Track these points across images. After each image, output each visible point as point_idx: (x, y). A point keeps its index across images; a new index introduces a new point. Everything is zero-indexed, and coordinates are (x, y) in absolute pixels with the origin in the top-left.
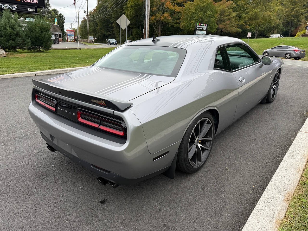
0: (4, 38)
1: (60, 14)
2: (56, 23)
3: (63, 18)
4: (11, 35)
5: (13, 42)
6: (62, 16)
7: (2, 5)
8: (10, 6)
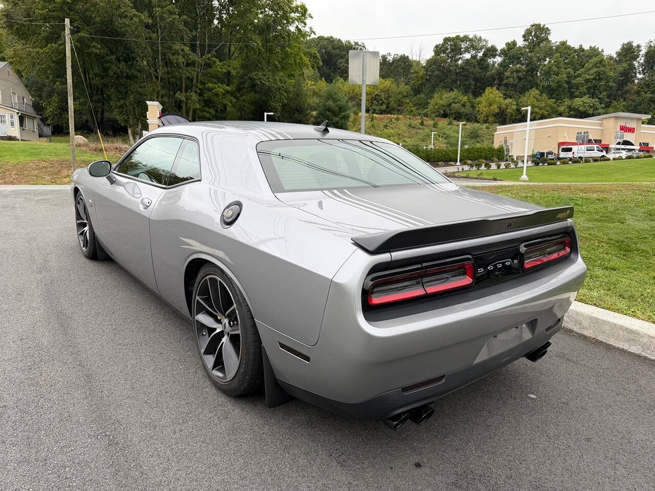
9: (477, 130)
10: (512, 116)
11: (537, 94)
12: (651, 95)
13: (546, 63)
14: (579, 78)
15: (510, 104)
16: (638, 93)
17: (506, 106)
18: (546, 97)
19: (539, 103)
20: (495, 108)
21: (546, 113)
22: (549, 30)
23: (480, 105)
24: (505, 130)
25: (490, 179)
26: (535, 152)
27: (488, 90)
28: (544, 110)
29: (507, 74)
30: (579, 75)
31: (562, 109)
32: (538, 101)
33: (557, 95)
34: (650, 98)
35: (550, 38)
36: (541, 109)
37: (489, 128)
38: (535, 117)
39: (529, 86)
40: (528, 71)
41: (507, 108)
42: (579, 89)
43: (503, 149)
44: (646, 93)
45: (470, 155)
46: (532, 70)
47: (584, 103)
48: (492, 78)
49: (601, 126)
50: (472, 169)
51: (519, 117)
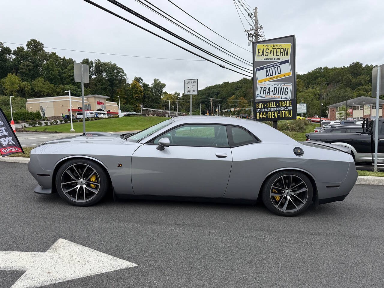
9: (8, 100)
10: (29, 92)
11: (43, 80)
12: (101, 86)
13: (45, 63)
14: (65, 74)
15: (27, 85)
16: (95, 85)
17: (24, 86)
18: (49, 83)
19: (45, 86)
20: (16, 87)
21: (50, 92)
22: (43, 45)
23: (5, 84)
24: (33, 101)
25: (52, 132)
26: (64, 115)
27: (9, 75)
28: (48, 90)
29: (21, 66)
30: (65, 73)
31: (59, 90)
32: (44, 84)
33: (55, 82)
34: (101, 87)
35: (44, 49)
36: (46, 89)
37: (15, 100)
38: (44, 94)
39: (36, 76)
40: (34, 66)
41: (25, 87)
42: (66, 80)
43: (40, 113)
44: (99, 85)
45: (19, 117)
46: (37, 66)
47: (70, 88)
48: (10, 67)
49: (88, 101)
50: (31, 126)
51: (33, 93)
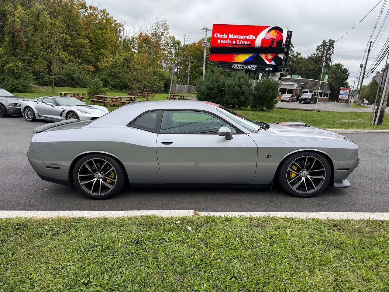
0: (231, 96)
1: (345, 68)
2: (325, 80)
3: (348, 73)
4: (237, 93)
5: (237, 100)
6: (347, 71)
7: (244, 66)
8: (251, 66)
